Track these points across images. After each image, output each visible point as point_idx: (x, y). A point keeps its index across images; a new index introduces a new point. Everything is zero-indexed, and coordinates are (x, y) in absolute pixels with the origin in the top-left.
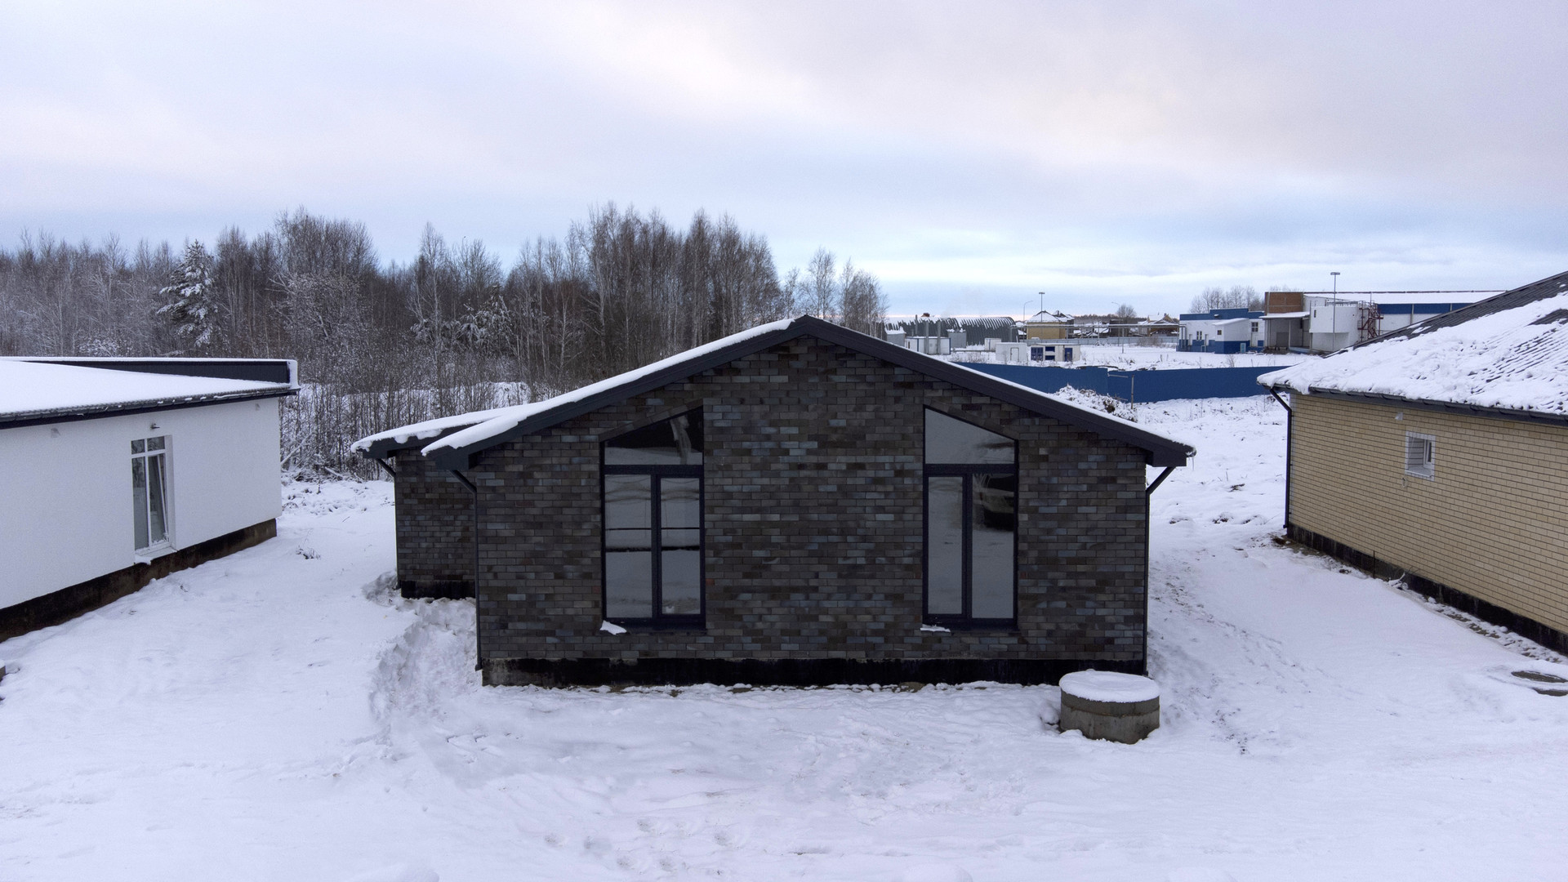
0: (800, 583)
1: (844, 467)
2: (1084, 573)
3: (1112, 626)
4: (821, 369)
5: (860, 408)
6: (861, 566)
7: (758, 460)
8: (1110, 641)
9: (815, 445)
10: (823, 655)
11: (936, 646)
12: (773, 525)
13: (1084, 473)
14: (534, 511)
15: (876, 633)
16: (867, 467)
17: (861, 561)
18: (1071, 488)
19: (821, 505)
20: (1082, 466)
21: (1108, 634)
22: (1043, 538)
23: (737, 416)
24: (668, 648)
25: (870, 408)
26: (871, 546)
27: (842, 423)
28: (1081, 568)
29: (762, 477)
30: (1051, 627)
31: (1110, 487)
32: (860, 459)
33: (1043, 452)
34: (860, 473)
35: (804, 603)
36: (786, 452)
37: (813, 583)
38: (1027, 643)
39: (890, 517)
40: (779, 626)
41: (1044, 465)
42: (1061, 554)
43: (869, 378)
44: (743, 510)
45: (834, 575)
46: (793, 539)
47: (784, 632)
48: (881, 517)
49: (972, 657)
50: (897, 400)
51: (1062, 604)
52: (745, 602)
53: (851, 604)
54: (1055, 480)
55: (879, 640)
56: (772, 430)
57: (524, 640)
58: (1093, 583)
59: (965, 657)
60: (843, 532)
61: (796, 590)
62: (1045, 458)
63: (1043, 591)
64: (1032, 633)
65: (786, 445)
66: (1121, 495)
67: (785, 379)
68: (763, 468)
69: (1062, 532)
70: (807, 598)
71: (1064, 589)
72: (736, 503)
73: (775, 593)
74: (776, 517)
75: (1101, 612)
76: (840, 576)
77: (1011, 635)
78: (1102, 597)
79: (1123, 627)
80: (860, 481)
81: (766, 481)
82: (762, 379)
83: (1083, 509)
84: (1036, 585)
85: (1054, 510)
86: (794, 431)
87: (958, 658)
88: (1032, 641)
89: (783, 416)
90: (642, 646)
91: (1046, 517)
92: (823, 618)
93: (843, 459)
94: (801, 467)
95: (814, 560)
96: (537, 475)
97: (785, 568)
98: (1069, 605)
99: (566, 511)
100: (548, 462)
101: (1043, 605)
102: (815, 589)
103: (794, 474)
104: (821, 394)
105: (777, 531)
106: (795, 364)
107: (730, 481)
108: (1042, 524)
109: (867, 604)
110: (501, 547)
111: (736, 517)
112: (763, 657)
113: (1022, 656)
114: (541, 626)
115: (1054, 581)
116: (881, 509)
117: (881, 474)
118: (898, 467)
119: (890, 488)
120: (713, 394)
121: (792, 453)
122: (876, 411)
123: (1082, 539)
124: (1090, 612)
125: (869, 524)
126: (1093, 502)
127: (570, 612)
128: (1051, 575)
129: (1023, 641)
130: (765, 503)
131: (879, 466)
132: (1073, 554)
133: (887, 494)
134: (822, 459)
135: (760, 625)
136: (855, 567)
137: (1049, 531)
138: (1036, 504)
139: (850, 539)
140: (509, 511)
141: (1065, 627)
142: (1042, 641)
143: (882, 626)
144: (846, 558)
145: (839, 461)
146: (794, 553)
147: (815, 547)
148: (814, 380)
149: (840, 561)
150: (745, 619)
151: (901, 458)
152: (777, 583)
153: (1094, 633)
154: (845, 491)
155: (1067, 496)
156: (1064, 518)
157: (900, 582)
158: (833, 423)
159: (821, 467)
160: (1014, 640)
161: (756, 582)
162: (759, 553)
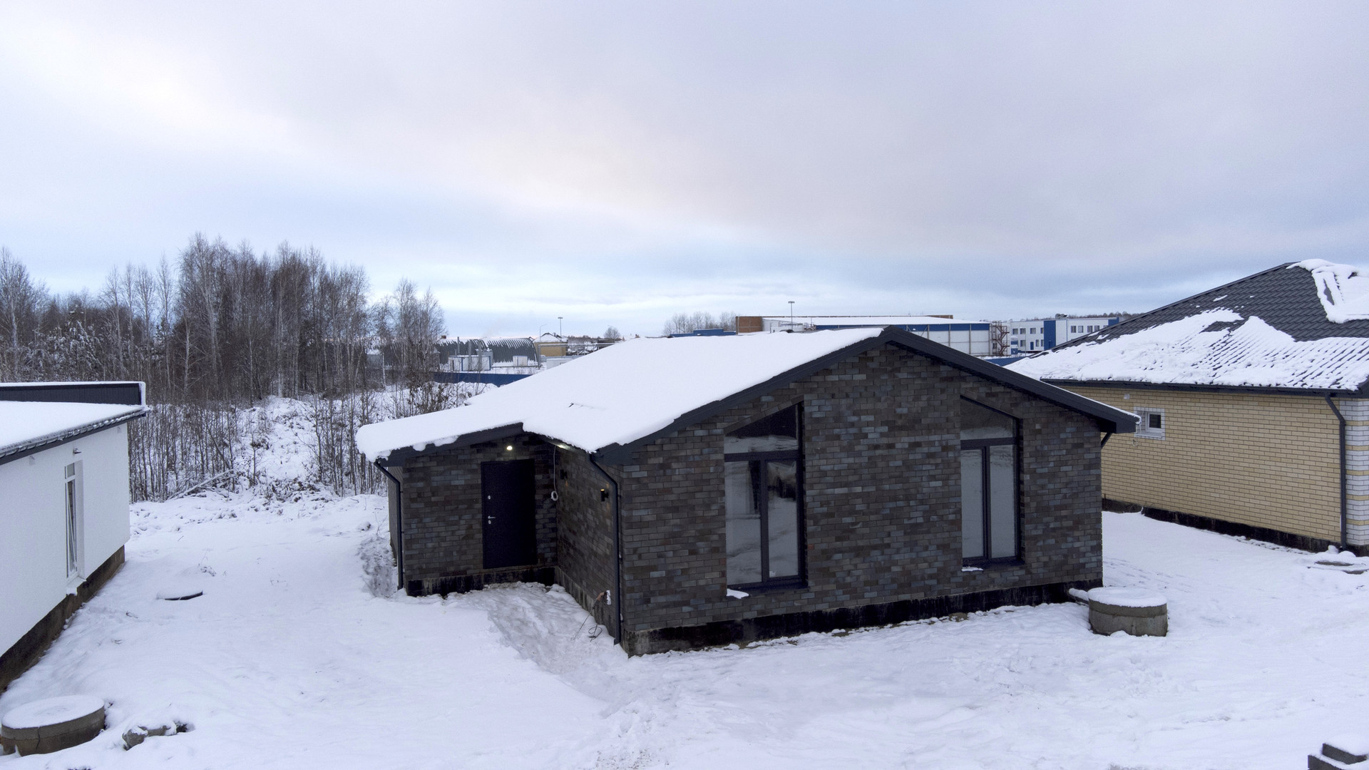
0: (877, 541)
1: (907, 446)
2: (1066, 517)
3: (1084, 555)
4: (889, 368)
5: (917, 398)
6: (920, 524)
7: (845, 443)
8: (1083, 565)
9: (885, 429)
10: (894, 599)
11: (973, 582)
12: (858, 495)
13: (1064, 441)
14: (672, 497)
15: (931, 577)
16: (923, 446)
17: (920, 520)
18: (1056, 453)
19: (890, 477)
20: (1062, 436)
21: (1082, 561)
22: (1039, 492)
23: (829, 408)
24: (781, 606)
25: (924, 398)
26: (927, 507)
27: (905, 411)
28: (1064, 513)
29: (848, 457)
30: (1045, 559)
31: (1080, 451)
32: (918, 439)
33: (1038, 427)
34: (918, 450)
35: (880, 558)
36: (866, 436)
37: (887, 541)
38: (1031, 573)
39: (939, 483)
40: (862, 578)
41: (1039, 437)
42: (1052, 503)
43: (923, 375)
44: (834, 486)
45: (901, 533)
46: (872, 506)
47: (866, 583)
48: (933, 484)
49: (997, 588)
50: (943, 391)
51: (1052, 541)
52: (837, 561)
53: (914, 555)
54: (1046, 448)
55: (934, 582)
56: (854, 419)
57: (663, 612)
58: (1070, 523)
59: (991, 589)
60: (908, 498)
61: (875, 547)
62: (1039, 432)
63: (1040, 532)
64: (1034, 565)
65: (866, 430)
66: (1087, 456)
67: (863, 377)
68: (849, 450)
69: (1051, 486)
70: (883, 554)
71: (1054, 530)
72: (829, 479)
73: (859, 551)
74: (859, 489)
75: (1077, 545)
76: (905, 534)
77: (1021, 568)
78: (1077, 534)
79: (1090, 554)
80: (918, 456)
81: (851, 460)
82: (847, 377)
83: (1064, 469)
84: (1036, 528)
85: (1045, 470)
86: (871, 418)
87: (987, 590)
88: (1034, 571)
89: (863, 407)
90: (759, 607)
91: (1042, 476)
92: (894, 569)
93: (906, 439)
94: (876, 447)
95: (887, 522)
96: (674, 465)
97: (866, 530)
98: (1057, 542)
99: (698, 495)
100: (683, 454)
101: (1041, 543)
102: (888, 546)
103: (871, 453)
104: (890, 388)
105: (860, 500)
106: (872, 365)
107: (824, 462)
108: (1040, 482)
109: (925, 554)
110: (644, 531)
111: (830, 491)
112: (852, 605)
113: (1028, 584)
114: (677, 598)
115: (1047, 524)
116: (933, 478)
117: (933, 450)
118: (944, 443)
119: (939, 461)
120: (811, 391)
121: (870, 436)
122: (929, 400)
123: (1064, 491)
124: (1070, 545)
125: (925, 490)
126: (1070, 462)
127: (702, 583)
128: (1046, 519)
129: (1028, 572)
130: (851, 478)
131: (931, 444)
132: (1058, 503)
133: (937, 465)
134: (891, 441)
135: (848, 579)
136: (917, 525)
137: (1043, 487)
138: (1035, 467)
139: (912, 503)
140: (651, 499)
141: (1055, 558)
142: (1041, 570)
143: (935, 571)
144: (910, 518)
145: (904, 441)
146: (873, 517)
147: (887, 511)
148: (885, 377)
149: (906, 522)
150: (838, 575)
151: (946, 436)
152: (861, 543)
153: (1073, 561)
154: (908, 465)
155: (1054, 459)
156: (1052, 476)
157: (947, 535)
158: (899, 410)
159: (891, 446)
160: (1022, 572)
161: (846, 544)
162: (847, 520)
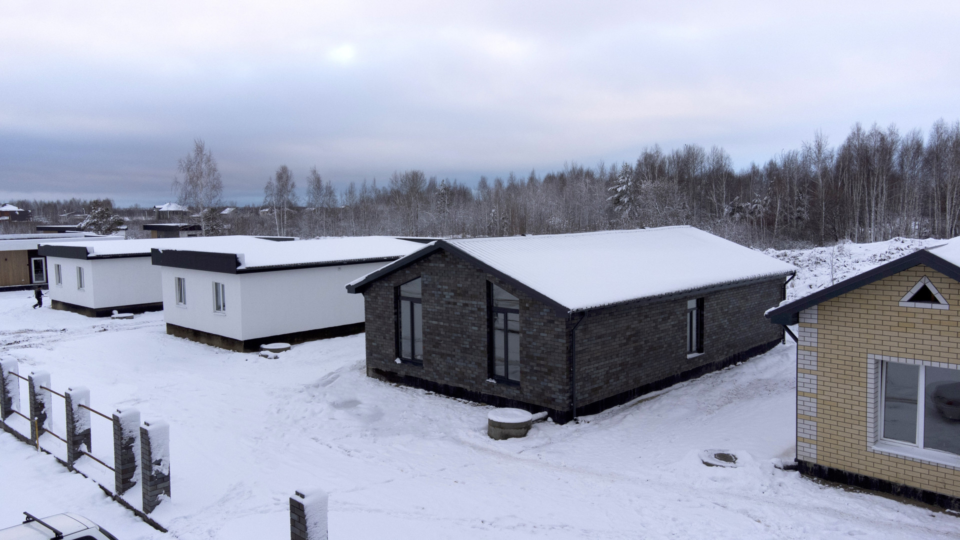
0: (449, 352)
1: (462, 305)
2: (543, 365)
3: (554, 393)
4: (454, 262)
5: (466, 279)
6: (468, 349)
7: (436, 299)
8: (554, 399)
9: (452, 294)
10: (456, 385)
11: (492, 389)
12: (442, 327)
13: (542, 317)
14: (378, 312)
15: (473, 379)
16: (469, 305)
17: (468, 346)
18: (538, 324)
19: (455, 320)
21: (553, 396)
22: (527, 345)
23: (430, 280)
24: (414, 372)
25: (469, 280)
26: (471, 340)
27: (461, 286)
28: (542, 362)
29: (437, 306)
30: (531, 388)
32: (467, 302)
33: (527, 305)
34: (467, 308)
35: (451, 361)
36: (444, 296)
37: (453, 353)
38: (523, 394)
39: (476, 328)
40: (443, 369)
41: (527, 311)
42: (535, 355)
43: (469, 267)
44: (432, 319)
45: (459, 351)
46: (447, 333)
47: (445, 373)
48: (474, 328)
49: (505, 397)
50: (478, 277)
51: (535, 378)
52: (434, 358)
53: (465, 365)
54: (531, 319)
55: (474, 382)
56: (440, 287)
57: (376, 361)
58: (546, 370)
59: (502, 396)
60: (462, 333)
61: (449, 355)
62: (528, 308)
63: (528, 371)
64: (525, 390)
65: (445, 293)
66: (556, 329)
67: (443, 265)
68: (438, 302)
69: (534, 344)
70: (452, 360)
71: (536, 371)
72: (430, 316)
73: (442, 355)
74: (442, 323)
75: (550, 385)
76: (461, 352)
77: (518, 389)
78: (550, 378)
79: (558, 394)
80: (467, 312)
81: (439, 308)
82: (437, 265)
83: (542, 334)
84: (526, 367)
85: (531, 333)
86: (446, 287)
87: (499, 396)
88: (525, 393)
89: (444, 281)
90: (406, 370)
91: (529, 336)
92: (457, 369)
93: (461, 301)
94: (449, 303)
95: (453, 343)
96: (379, 298)
97: (445, 345)
98: (538, 379)
99: (386, 313)
100: (381, 293)
101: (528, 377)
102: (454, 356)
103: (447, 306)
104: (454, 273)
105: (442, 329)
106: (447, 259)
107: (428, 306)
108: (528, 339)
109: (470, 366)
111: (430, 321)
112: (440, 382)
113: (521, 400)
114: (380, 356)
115: (532, 367)
116: (474, 325)
117: (473, 309)
118: (479, 306)
119: (476, 316)
120: (423, 270)
121: (447, 297)
122: (471, 281)
123: (542, 348)
124: (546, 384)
125: (470, 330)
126: (546, 331)
127: (387, 352)
128: (531, 364)
130: (440, 317)
131: (473, 305)
132: (539, 355)
133: (475, 318)
134: (455, 301)
135: (438, 368)
136: (466, 348)
137: (530, 343)
138: (525, 330)
139: (464, 336)
140: (372, 311)
141: (537, 389)
142: (528, 394)
143: (474, 376)
144: (463, 344)
145: (461, 302)
146: (448, 339)
147: (453, 338)
148: (452, 266)
149: (462, 346)
150: (434, 365)
151: (480, 303)
152: (443, 351)
153: (547, 394)
154: (463, 315)
155: (536, 327)
156: (536, 337)
157: (480, 358)
158: (458, 285)
159: (455, 304)
160: (518, 392)
161: (437, 350)
162: (437, 338)
